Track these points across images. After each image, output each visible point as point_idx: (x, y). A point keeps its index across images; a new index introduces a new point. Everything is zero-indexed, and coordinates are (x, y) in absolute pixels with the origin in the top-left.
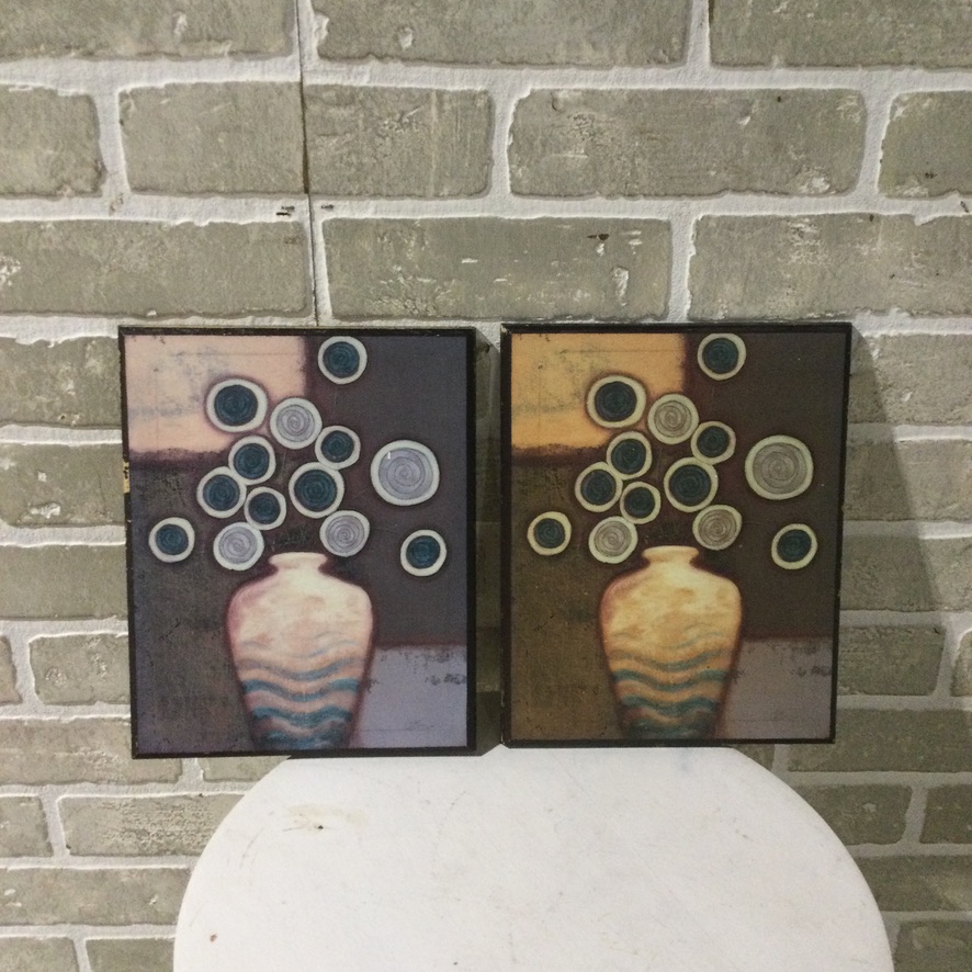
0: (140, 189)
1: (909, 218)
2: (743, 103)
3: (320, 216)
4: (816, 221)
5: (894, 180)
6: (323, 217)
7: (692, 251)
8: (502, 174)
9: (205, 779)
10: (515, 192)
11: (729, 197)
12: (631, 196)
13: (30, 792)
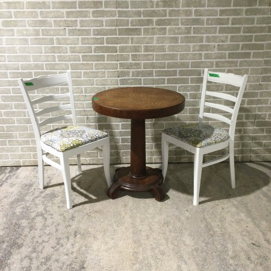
0: (106, 26)
1: (157, 28)
2: (145, 20)
3: (117, 28)
4: (151, 28)
5: (156, 25)
6: (118, 28)
7: (143, 30)
8: (130, 25)
9: (107, 77)
10: (131, 26)
11: (145, 26)
12: (138, 26)
13: (93, 78)
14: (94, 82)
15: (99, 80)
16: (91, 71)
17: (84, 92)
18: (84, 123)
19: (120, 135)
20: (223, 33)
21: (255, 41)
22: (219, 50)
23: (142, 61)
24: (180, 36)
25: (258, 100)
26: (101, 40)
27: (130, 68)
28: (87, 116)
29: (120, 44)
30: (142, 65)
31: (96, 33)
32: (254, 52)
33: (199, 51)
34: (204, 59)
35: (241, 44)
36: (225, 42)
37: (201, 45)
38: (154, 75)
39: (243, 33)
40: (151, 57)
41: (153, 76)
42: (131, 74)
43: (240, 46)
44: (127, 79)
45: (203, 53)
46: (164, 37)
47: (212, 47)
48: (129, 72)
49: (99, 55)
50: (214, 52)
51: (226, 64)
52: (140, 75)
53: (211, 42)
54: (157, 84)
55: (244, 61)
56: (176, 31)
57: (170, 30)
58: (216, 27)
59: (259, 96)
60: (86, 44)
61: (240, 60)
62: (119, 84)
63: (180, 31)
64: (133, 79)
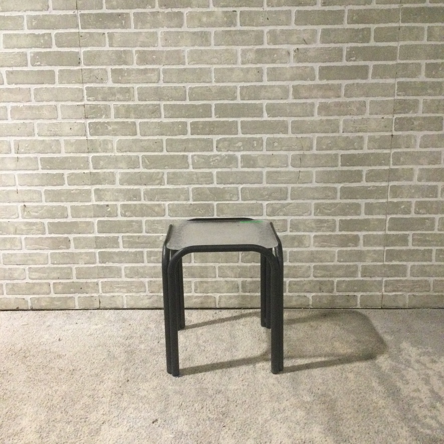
0: (54, 9)
1: (164, 12)
4: (151, 13)
5: (160, 6)
6: (79, 13)
7: (133, 18)
8: (104, 6)
9: (62, 119)
10: (106, 8)
11: (137, 9)
12: (123, 9)
13: (32, 121)
14: (34, 130)
15: (46, 124)
16: (28, 104)
17: (13, 150)
18: (18, 217)
19: (95, 246)
20: (306, 25)
21: (377, 39)
22: (299, 61)
23: (135, 83)
24: (213, 30)
25: (391, 170)
26: (46, 38)
27: (110, 99)
28: (22, 204)
29: (86, 46)
30: (136, 93)
31: (34, 23)
32: (375, 66)
33: (256, 64)
34: (268, 81)
35: (346, 46)
36: (310, 44)
37: (258, 51)
38: (163, 116)
39: (348, 23)
40: (154, 76)
41: (160, 117)
42: (113, 112)
43: (345, 53)
44: (104, 123)
45: (265, 67)
46: (178, 32)
47: (284, 53)
48: (107, 109)
49: (43, 71)
50: (287, 66)
51: (315, 92)
52: (132, 115)
53: (281, 44)
54: (169, 133)
55: (353, 84)
56: (204, 19)
57: (191, 16)
58: (290, 11)
59: (391, 162)
60: (13, 48)
61: (345, 83)
62: (88, 133)
63: (213, 19)
64: (117, 123)
